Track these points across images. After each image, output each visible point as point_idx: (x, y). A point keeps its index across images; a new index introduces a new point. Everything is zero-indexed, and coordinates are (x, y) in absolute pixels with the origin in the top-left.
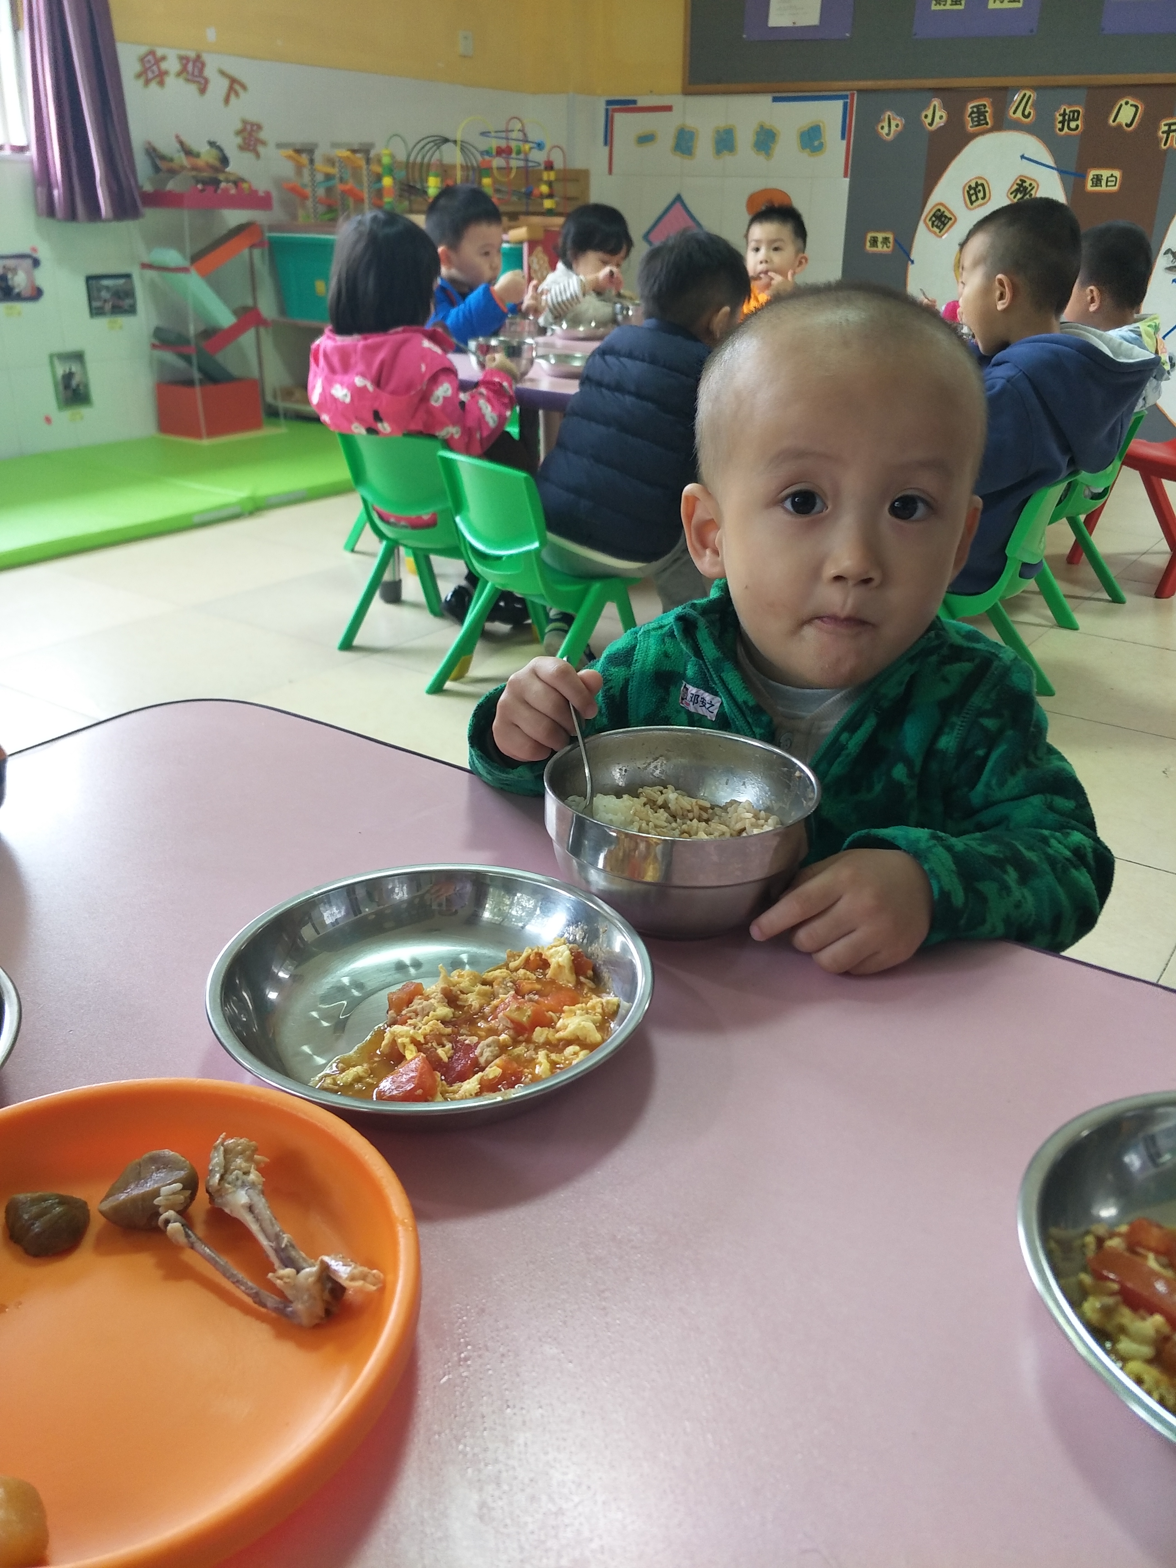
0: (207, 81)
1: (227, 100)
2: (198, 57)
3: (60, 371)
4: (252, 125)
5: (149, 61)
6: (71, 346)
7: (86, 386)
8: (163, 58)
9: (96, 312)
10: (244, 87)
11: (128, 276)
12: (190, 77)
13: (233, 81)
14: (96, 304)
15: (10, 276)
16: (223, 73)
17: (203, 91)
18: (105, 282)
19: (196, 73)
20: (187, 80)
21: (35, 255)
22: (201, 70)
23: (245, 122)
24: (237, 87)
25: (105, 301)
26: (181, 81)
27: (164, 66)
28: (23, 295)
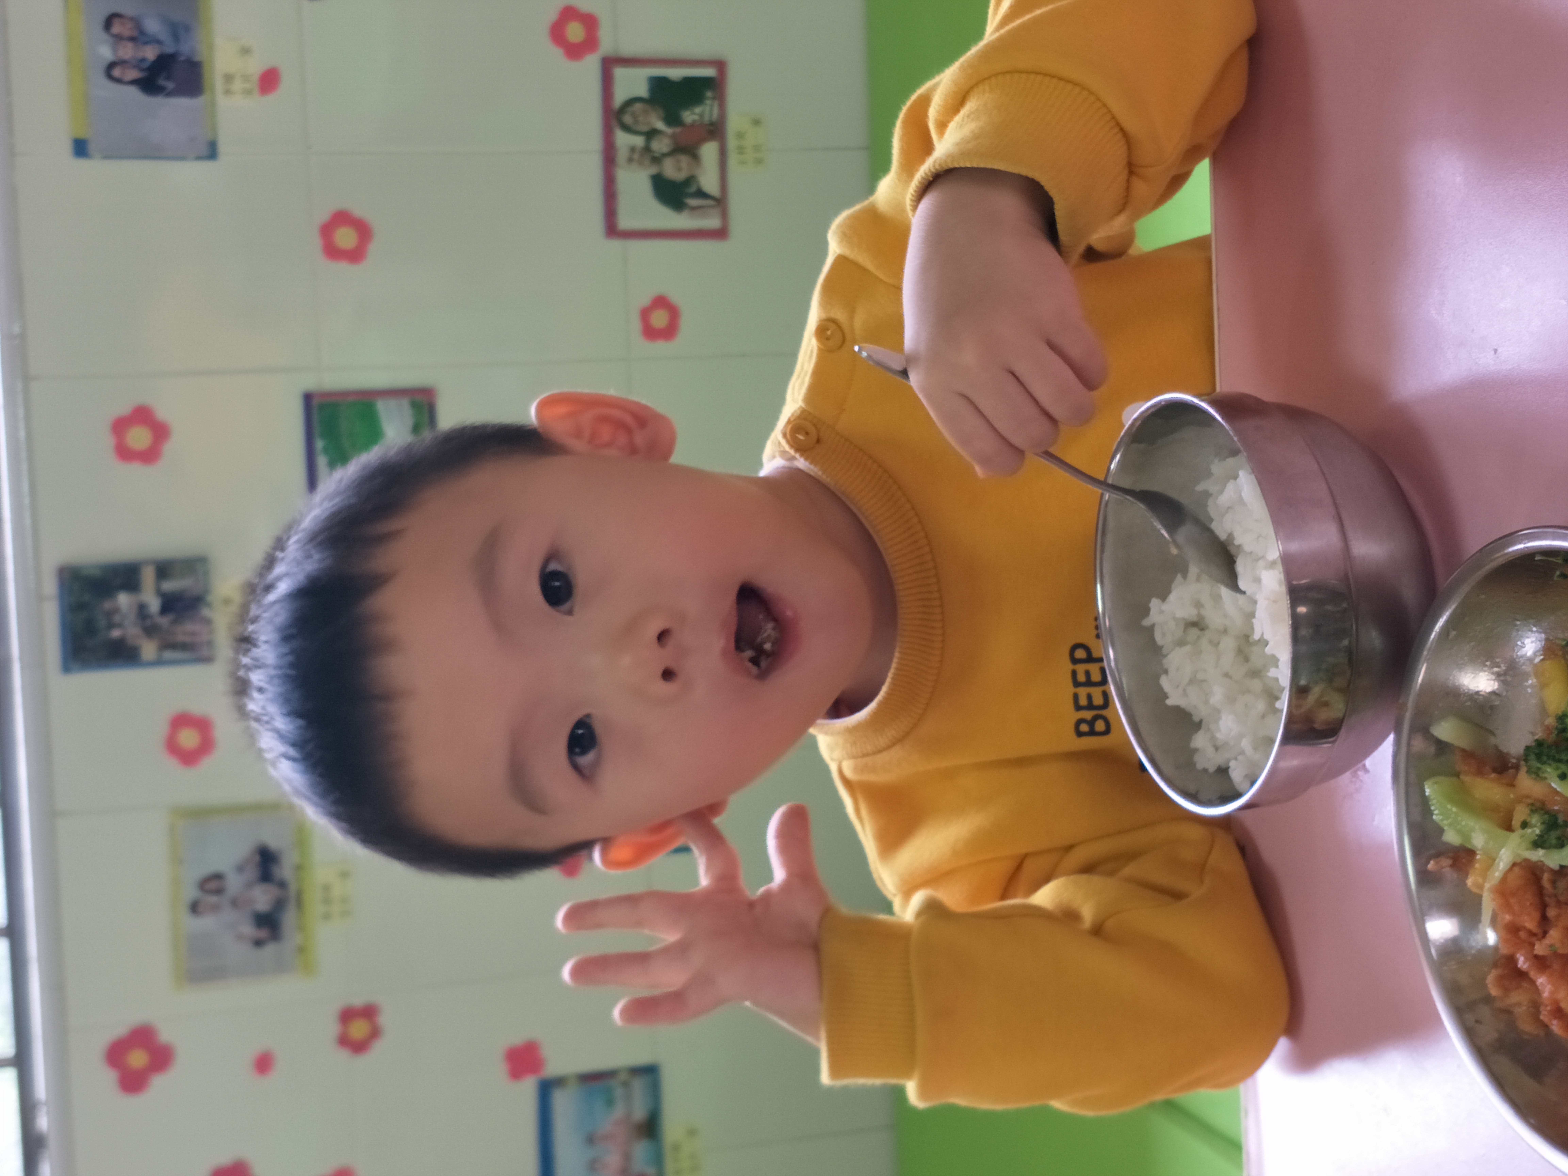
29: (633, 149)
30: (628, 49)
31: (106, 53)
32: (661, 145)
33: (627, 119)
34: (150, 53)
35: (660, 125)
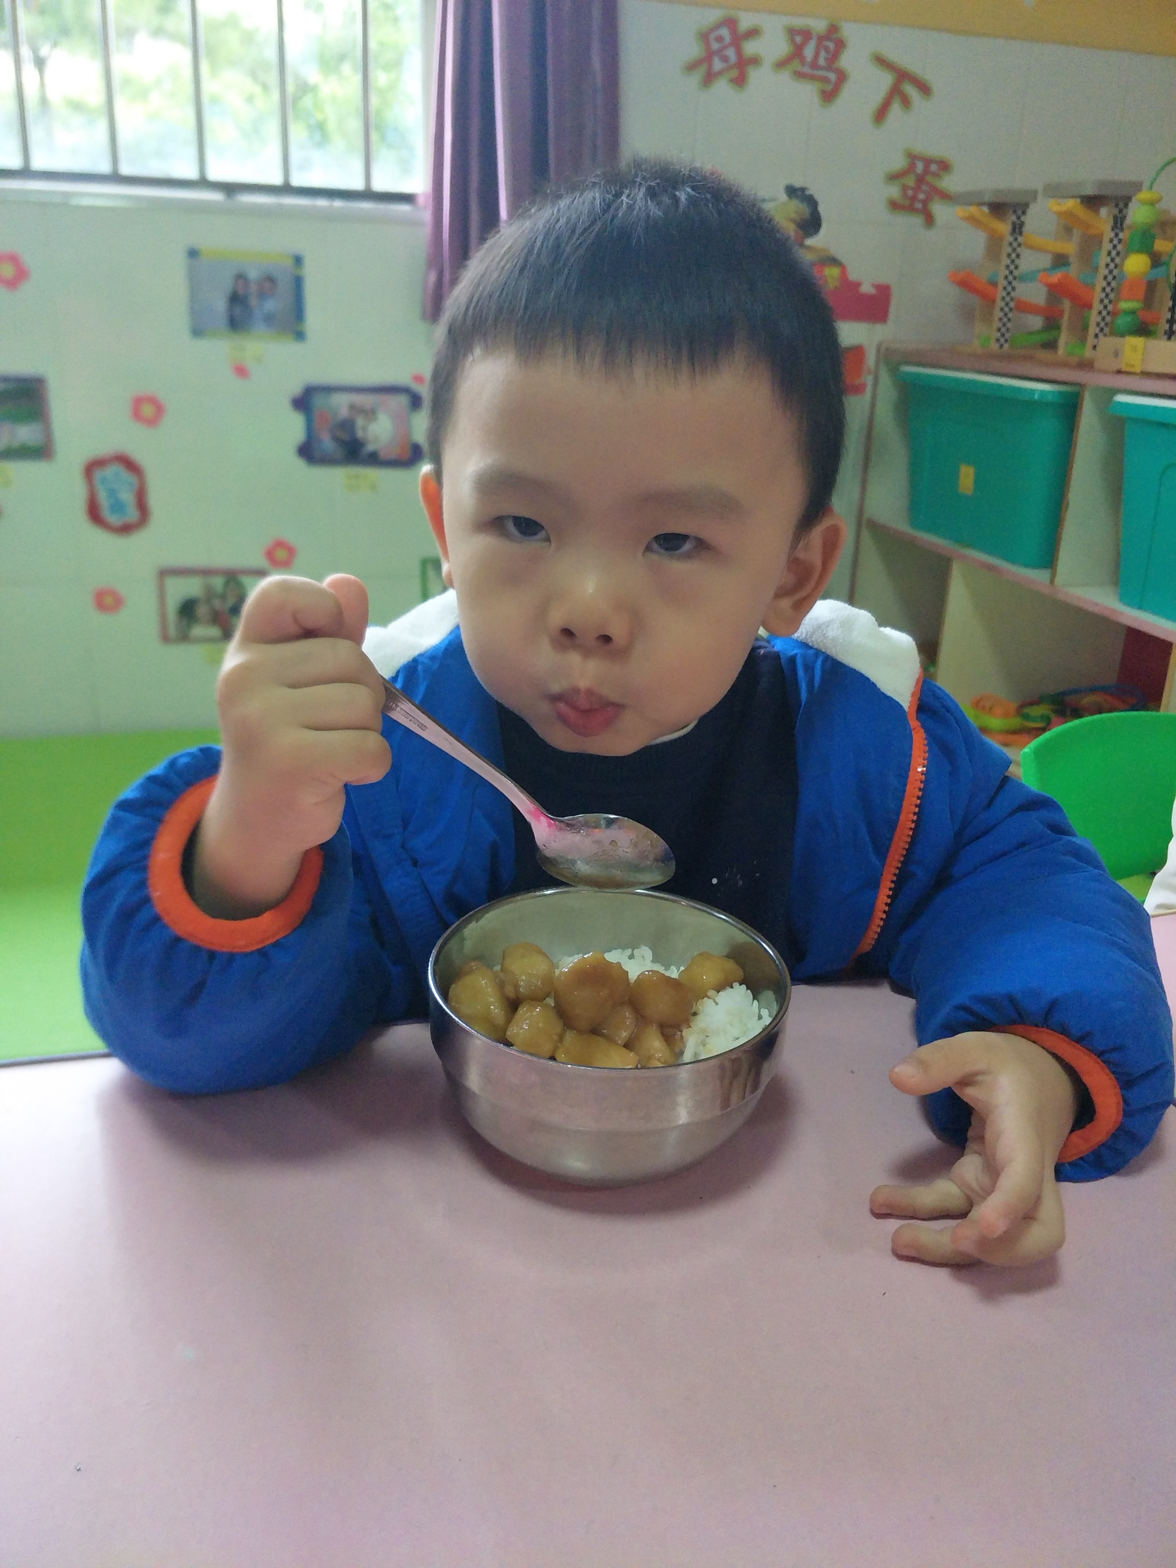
0: (842, 77)
1: (881, 114)
2: (833, 29)
4: (928, 162)
5: (720, 39)
8: (754, 33)
10: (925, 89)
12: (807, 70)
13: (902, 76)
15: (360, 422)
16: (881, 61)
17: (829, 96)
19: (822, 62)
20: (799, 75)
21: (415, 389)
22: (834, 56)
23: (913, 158)
24: (910, 90)
26: (785, 77)
27: (750, 48)
28: (383, 455)
29: (213, 587)
31: (250, 275)
32: (217, 604)
33: (231, 583)
35: (229, 603)
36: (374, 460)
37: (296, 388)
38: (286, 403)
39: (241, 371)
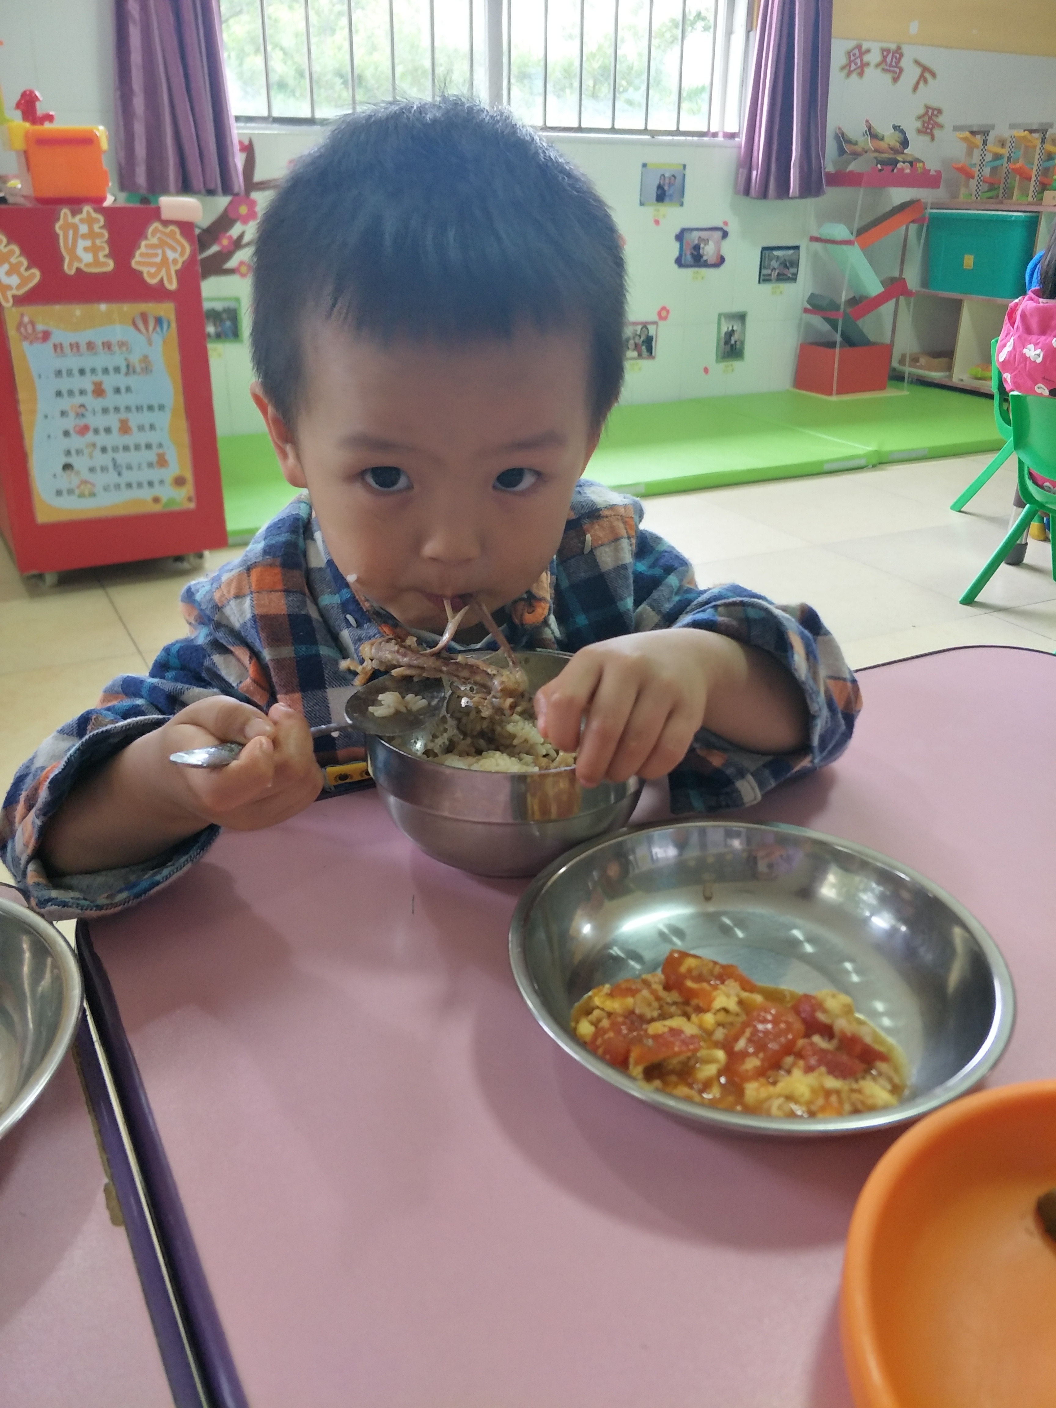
0: (901, 70)
1: (915, 88)
2: (899, 48)
3: (724, 329)
4: (933, 109)
5: (854, 55)
6: (737, 308)
7: (743, 343)
8: (868, 51)
9: (764, 279)
10: (933, 75)
11: (797, 248)
12: (888, 68)
13: (925, 69)
14: (765, 272)
15: (702, 245)
16: (917, 62)
17: (895, 80)
18: (776, 253)
19: (894, 64)
20: (885, 70)
21: (725, 228)
22: (899, 60)
23: (927, 107)
24: (927, 75)
25: (774, 269)
26: (879, 70)
27: (866, 58)
28: (709, 262)
29: (636, 331)
30: (659, 329)
31: (667, 175)
32: (637, 340)
33: (644, 329)
34: (666, 188)
35: (642, 339)
36: (706, 265)
37: (677, 230)
38: (674, 238)
39: (657, 222)
